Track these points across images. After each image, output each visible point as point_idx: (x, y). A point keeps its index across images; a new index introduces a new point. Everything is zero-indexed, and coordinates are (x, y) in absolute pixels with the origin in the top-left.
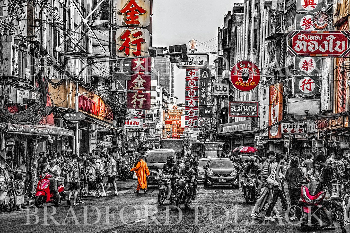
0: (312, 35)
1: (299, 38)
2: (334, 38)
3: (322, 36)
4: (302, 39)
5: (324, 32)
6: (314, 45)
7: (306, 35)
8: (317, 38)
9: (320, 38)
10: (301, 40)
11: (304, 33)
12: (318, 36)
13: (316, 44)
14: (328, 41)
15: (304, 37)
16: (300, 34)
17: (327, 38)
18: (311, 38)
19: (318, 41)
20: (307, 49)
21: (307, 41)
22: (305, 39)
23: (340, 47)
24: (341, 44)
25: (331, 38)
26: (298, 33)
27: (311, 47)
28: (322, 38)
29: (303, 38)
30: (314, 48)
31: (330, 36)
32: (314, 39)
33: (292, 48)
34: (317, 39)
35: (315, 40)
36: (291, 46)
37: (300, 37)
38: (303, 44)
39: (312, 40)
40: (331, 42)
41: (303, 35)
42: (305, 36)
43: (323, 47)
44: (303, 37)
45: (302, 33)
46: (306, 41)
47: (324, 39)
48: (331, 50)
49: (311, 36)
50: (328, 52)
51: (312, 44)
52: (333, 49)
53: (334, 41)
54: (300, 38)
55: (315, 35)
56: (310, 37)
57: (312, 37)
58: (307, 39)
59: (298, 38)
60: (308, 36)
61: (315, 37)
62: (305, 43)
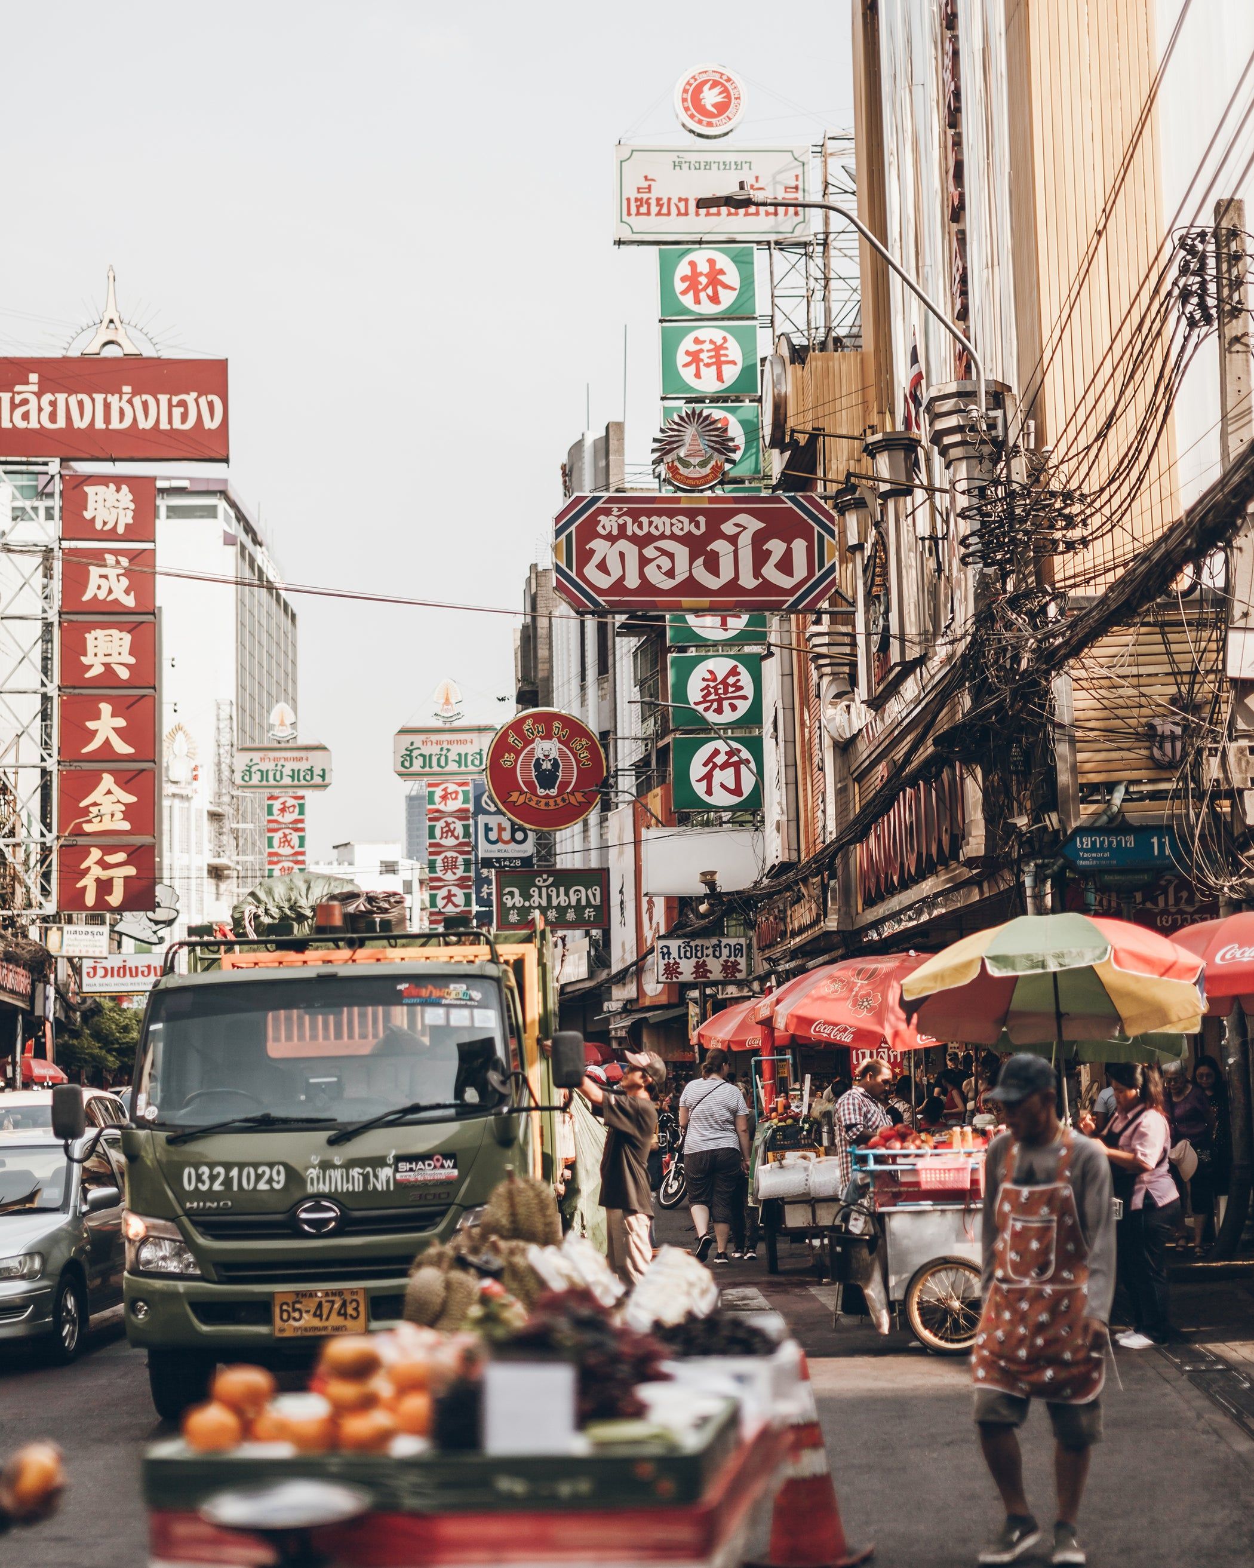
0: (660, 513)
1: (603, 527)
2: (755, 525)
3: (701, 519)
4: (615, 532)
5: (711, 500)
6: (671, 556)
7: (635, 515)
8: (683, 525)
9: (697, 526)
10: (611, 538)
11: (625, 507)
12: (686, 520)
13: (682, 553)
14: (733, 540)
15: (626, 523)
16: (607, 512)
17: (728, 528)
18: (656, 528)
19: (686, 540)
20: (642, 575)
21: (641, 542)
22: (629, 533)
23: (785, 565)
24: (788, 554)
25: (745, 528)
26: (599, 504)
27: (659, 567)
28: (703, 528)
29: (622, 528)
30: (670, 574)
31: (742, 518)
32: (668, 533)
33: (573, 575)
34: (680, 533)
35: (673, 537)
36: (569, 565)
37: (608, 524)
38: (622, 555)
39: (662, 536)
40: (745, 540)
41: (619, 517)
42: (629, 520)
43: (712, 565)
44: (621, 521)
45: (615, 507)
46: (634, 539)
47: (714, 533)
48: (748, 581)
49: (654, 518)
50: (732, 587)
51: (664, 552)
52: (757, 574)
53: (758, 539)
54: (608, 529)
55: (671, 513)
56: (651, 523)
57: (662, 524)
58: (640, 533)
59: (600, 529)
60: (644, 520)
61: (672, 525)
62: (631, 551)
